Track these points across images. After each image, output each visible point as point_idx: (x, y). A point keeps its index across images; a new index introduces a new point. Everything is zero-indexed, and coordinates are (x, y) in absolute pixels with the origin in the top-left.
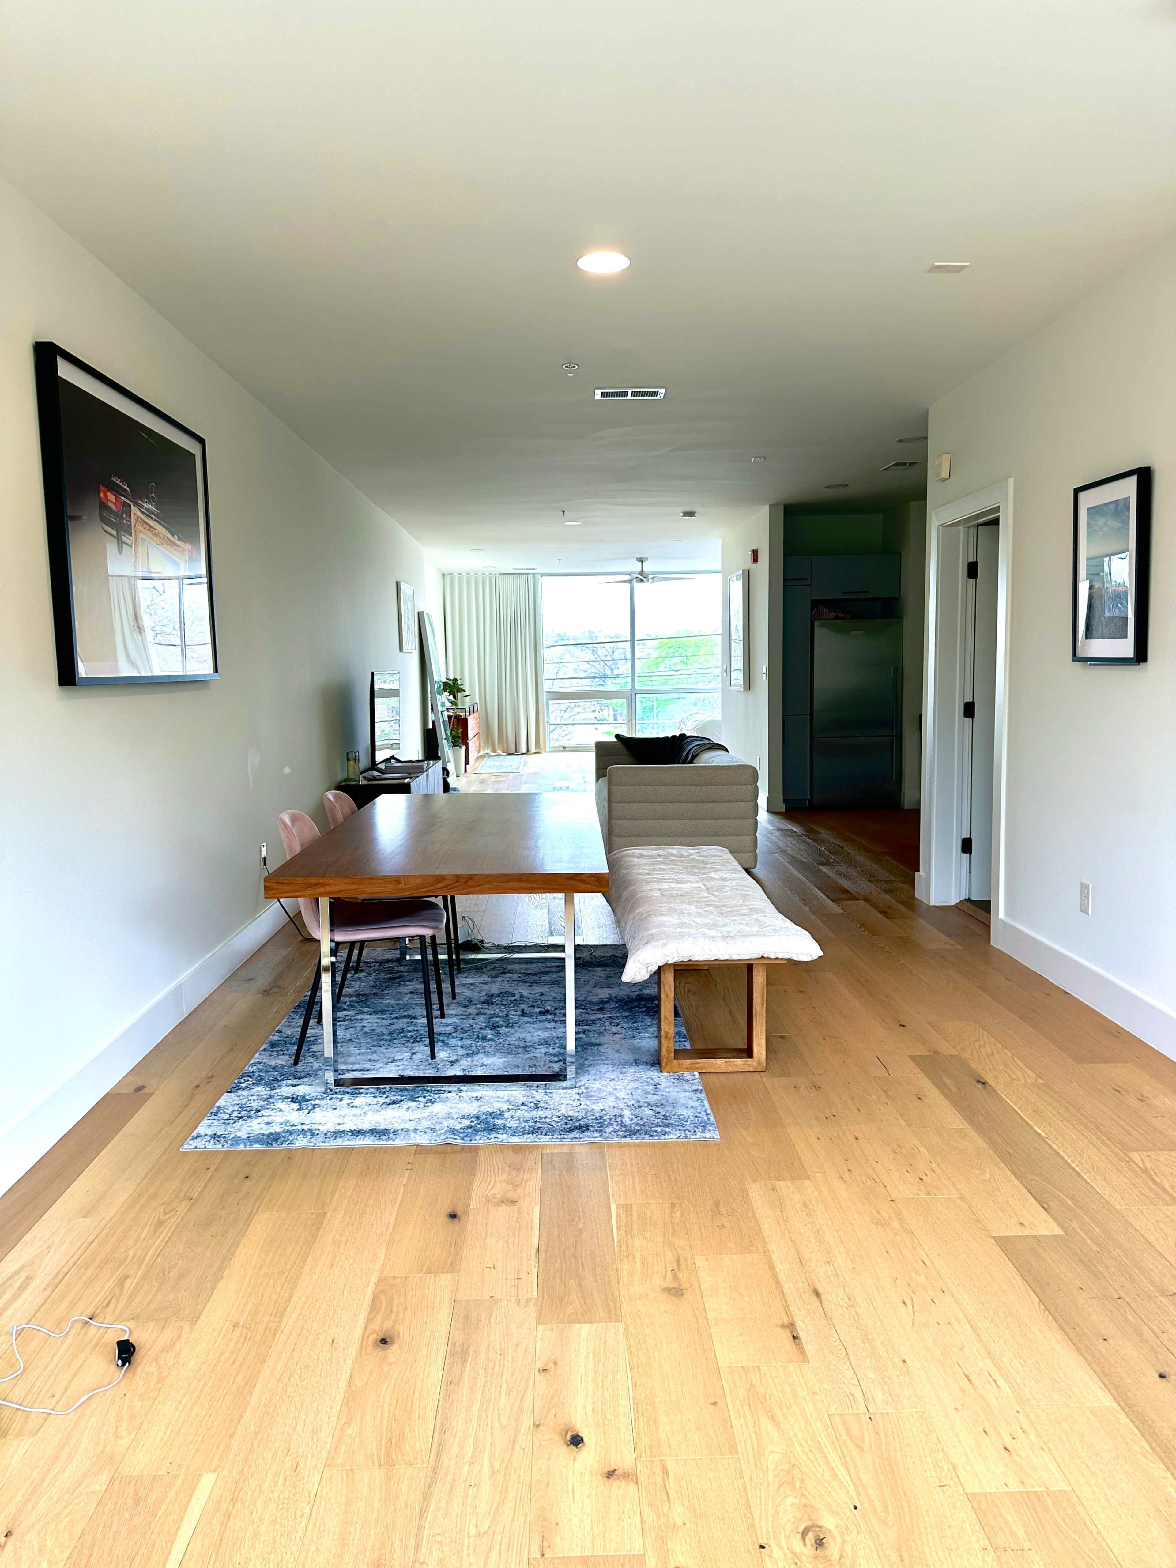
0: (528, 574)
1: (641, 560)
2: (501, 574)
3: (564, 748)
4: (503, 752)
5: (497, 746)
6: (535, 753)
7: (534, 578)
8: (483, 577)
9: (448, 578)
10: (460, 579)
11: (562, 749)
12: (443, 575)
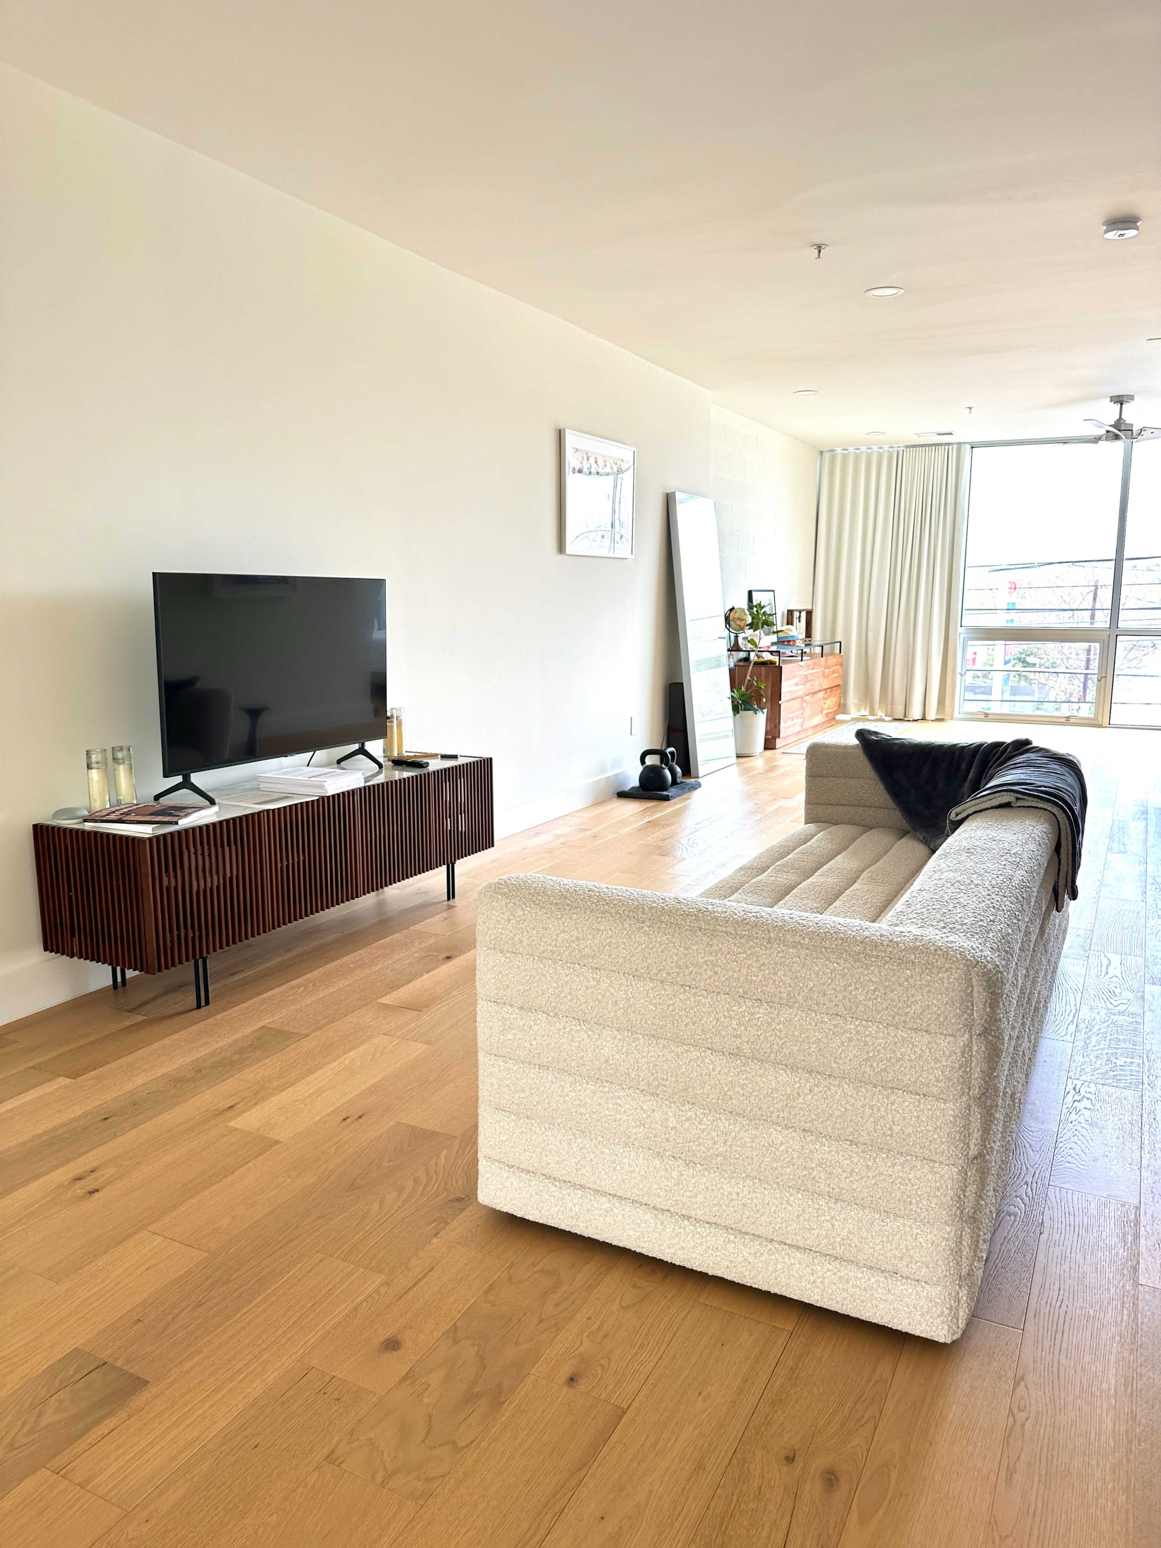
0: (948, 444)
1: (1120, 400)
2: (907, 447)
3: (986, 715)
4: (886, 716)
5: (877, 706)
6: (937, 720)
7: (959, 450)
8: (879, 452)
9: (827, 456)
10: (845, 458)
11: (983, 717)
12: (822, 453)
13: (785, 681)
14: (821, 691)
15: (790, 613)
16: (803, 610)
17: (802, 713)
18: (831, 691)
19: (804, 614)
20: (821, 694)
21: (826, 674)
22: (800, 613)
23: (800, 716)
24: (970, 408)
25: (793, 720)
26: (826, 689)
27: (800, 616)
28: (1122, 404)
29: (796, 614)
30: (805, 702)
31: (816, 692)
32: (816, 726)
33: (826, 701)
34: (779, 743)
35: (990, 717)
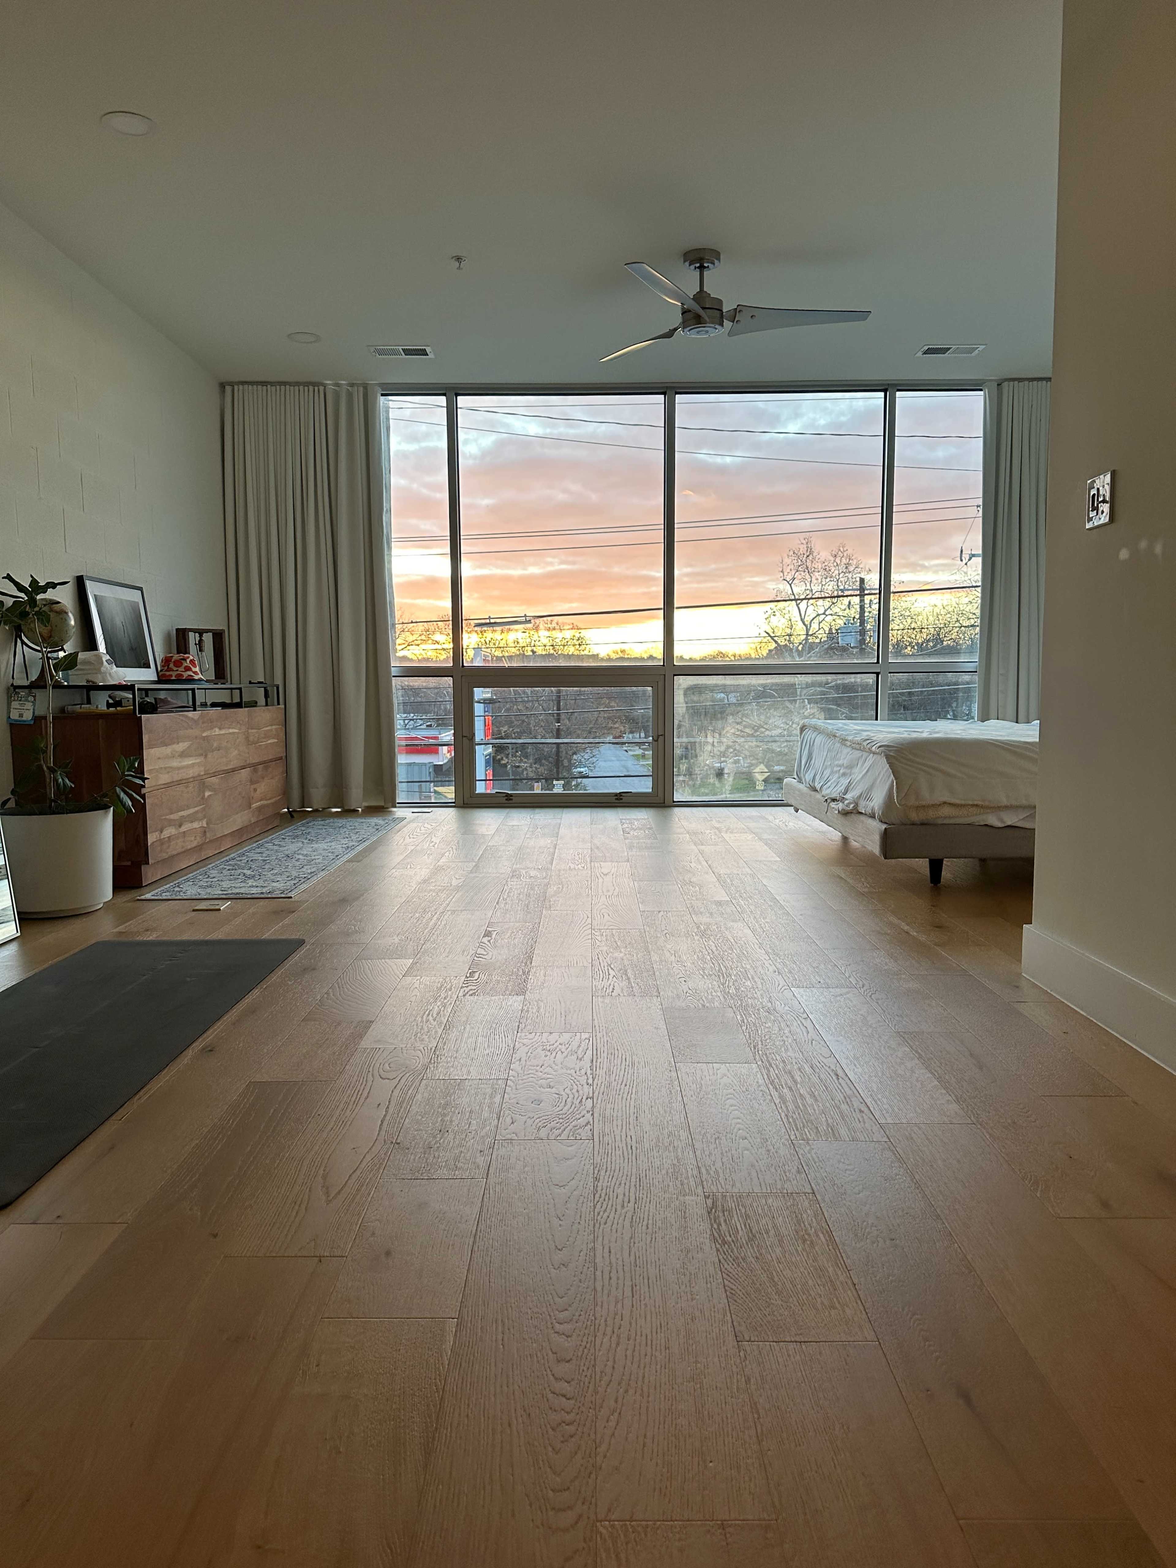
1: (699, 259)
12: (222, 386)
13: (151, 747)
14: (243, 768)
15: (182, 634)
16: (207, 631)
17: (204, 809)
18: (266, 768)
19: (208, 638)
20: (245, 773)
21: (251, 738)
22: (201, 635)
23: (200, 815)
24: (459, 259)
25: (180, 826)
26: (254, 766)
27: (201, 641)
28: (702, 268)
29: (193, 638)
30: (210, 788)
31: (233, 770)
32: (240, 831)
33: (255, 786)
34: (149, 874)
35: (515, 799)
